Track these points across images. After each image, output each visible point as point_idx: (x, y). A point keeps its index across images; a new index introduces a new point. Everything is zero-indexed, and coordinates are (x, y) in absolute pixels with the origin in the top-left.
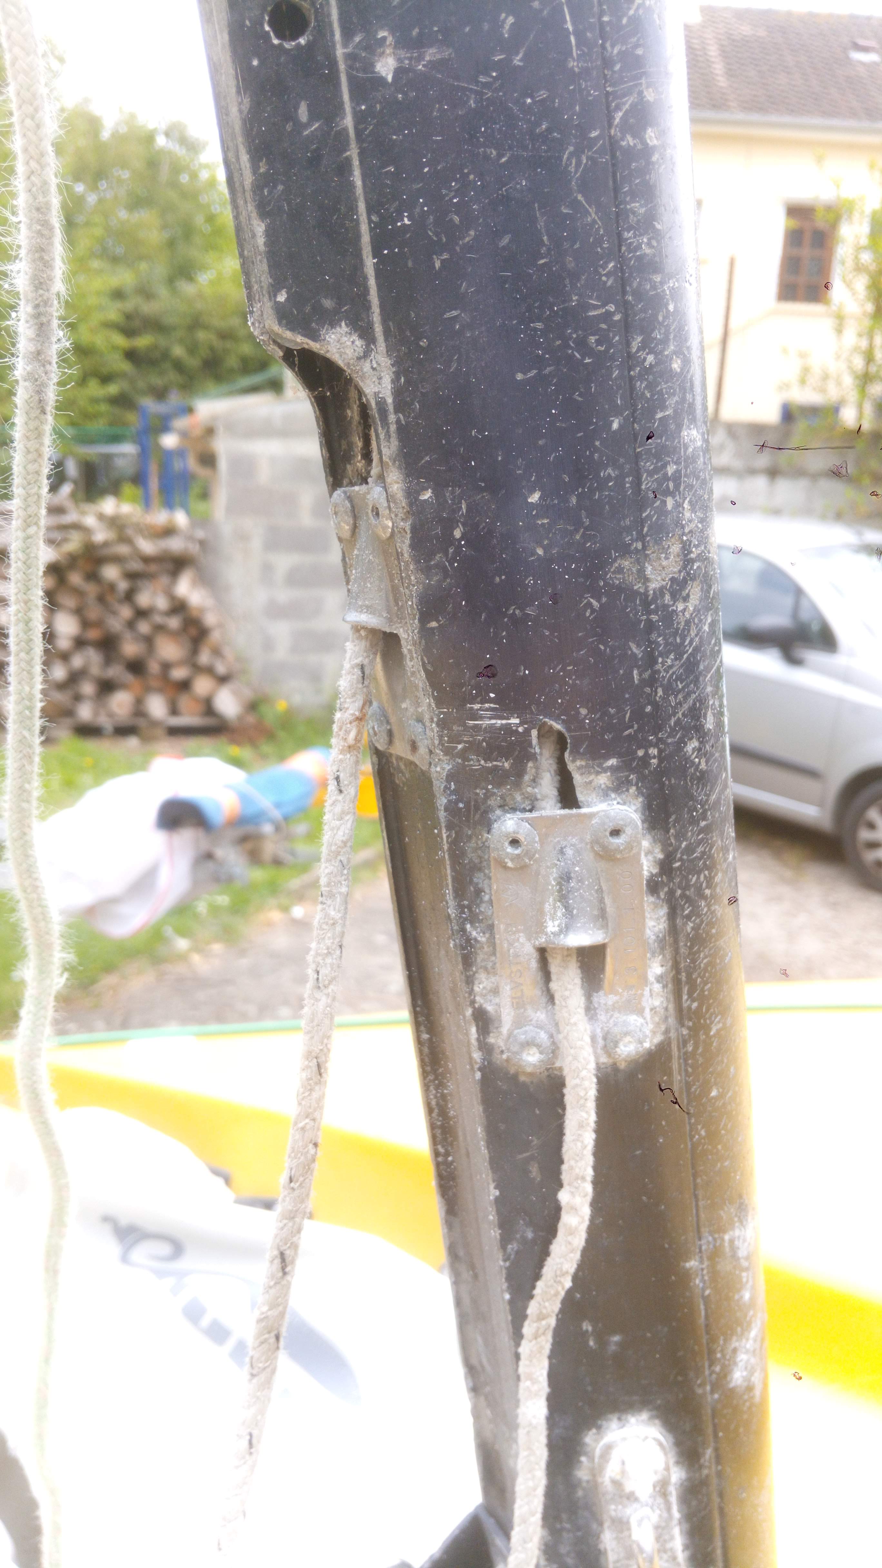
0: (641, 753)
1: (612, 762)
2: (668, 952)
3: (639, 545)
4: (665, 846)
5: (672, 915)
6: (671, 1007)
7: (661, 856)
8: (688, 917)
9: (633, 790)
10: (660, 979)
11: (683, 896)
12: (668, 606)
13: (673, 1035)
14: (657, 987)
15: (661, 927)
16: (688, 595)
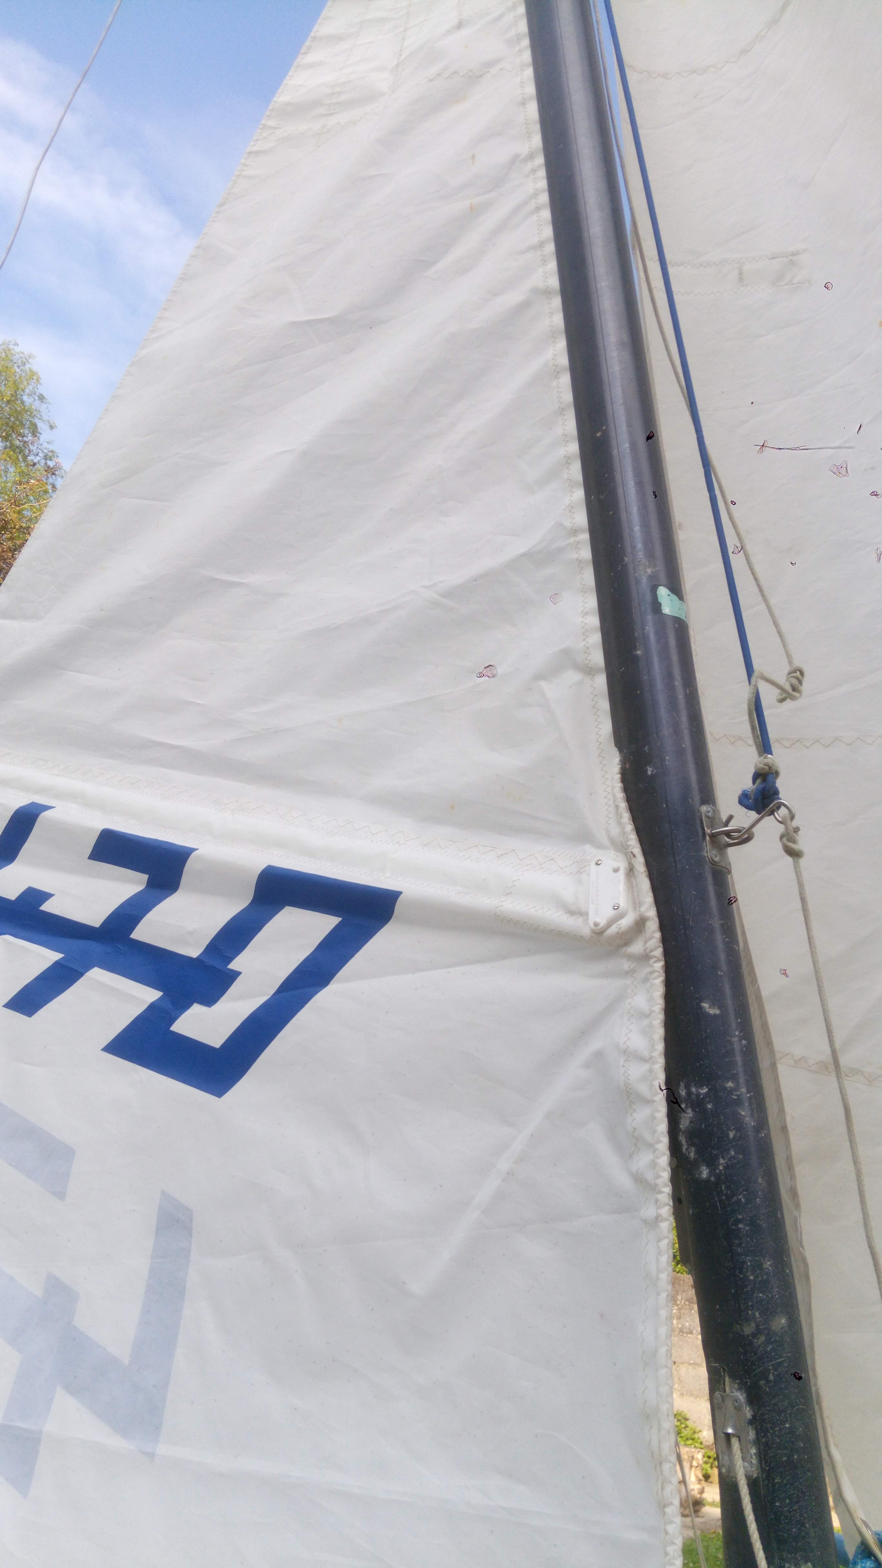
0: (746, 1381)
1: (738, 1381)
3: (741, 1322)
5: (757, 1434)
8: (763, 1437)
9: (743, 1391)
10: (755, 1454)
11: (761, 1429)
12: (751, 1340)
13: (760, 1475)
14: (754, 1457)
16: (759, 1338)
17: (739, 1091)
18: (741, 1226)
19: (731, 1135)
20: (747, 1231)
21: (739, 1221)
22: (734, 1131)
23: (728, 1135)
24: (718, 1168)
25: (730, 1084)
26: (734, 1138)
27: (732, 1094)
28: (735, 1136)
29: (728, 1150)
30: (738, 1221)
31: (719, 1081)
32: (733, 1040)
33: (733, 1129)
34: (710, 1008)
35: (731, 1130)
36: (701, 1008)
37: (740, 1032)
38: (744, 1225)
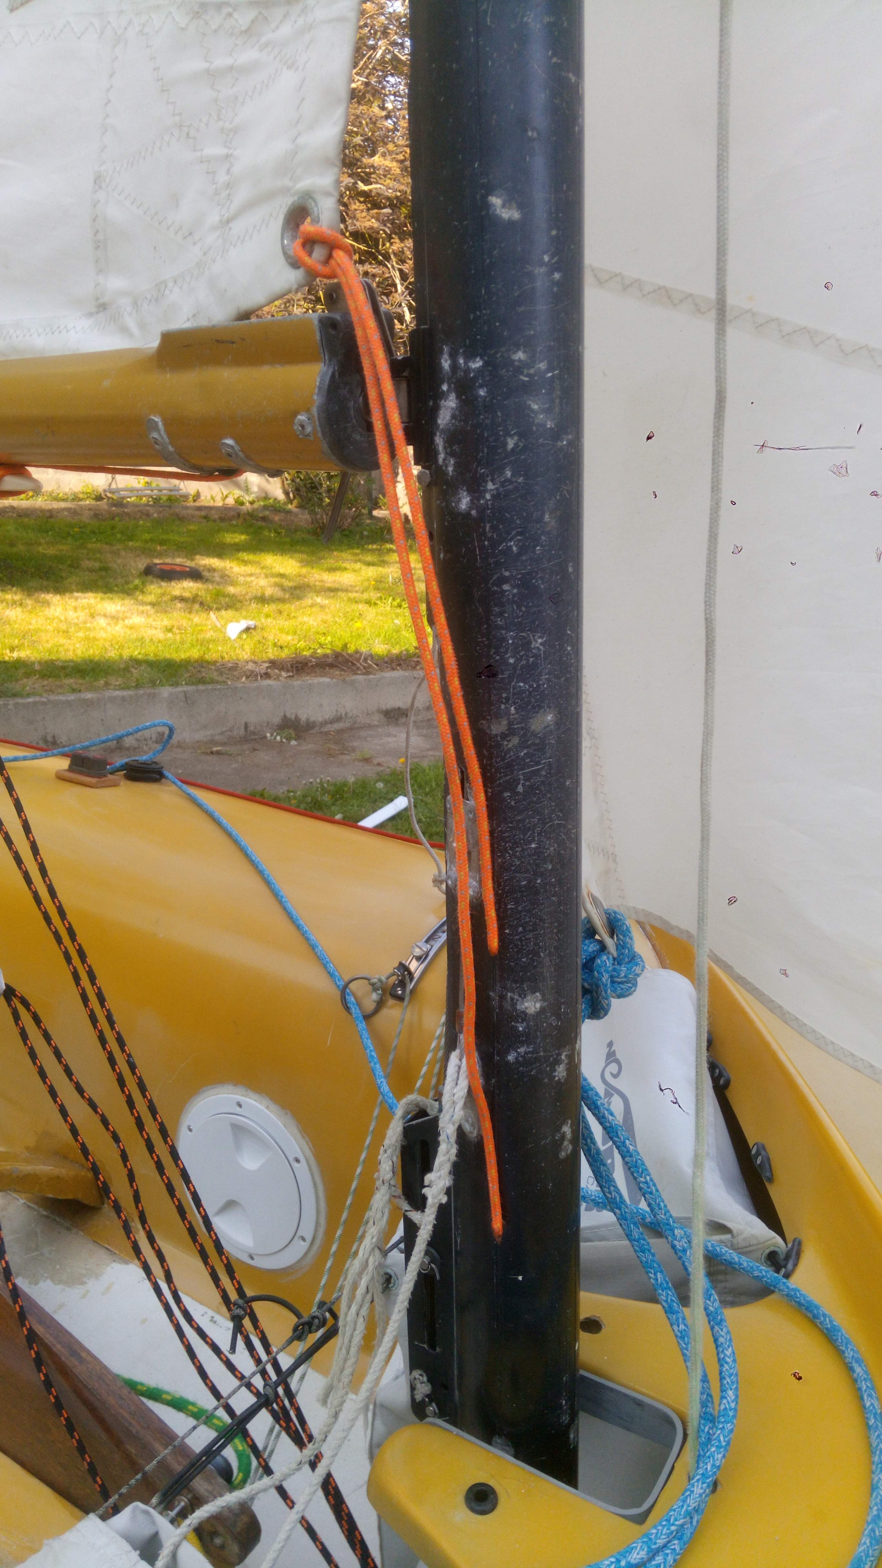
3: (489, 718)
11: (499, 847)
17: (533, 367)
18: (506, 587)
19: (511, 443)
20: (514, 595)
21: (505, 580)
22: (516, 438)
23: (506, 444)
24: (484, 497)
25: (520, 355)
26: (513, 450)
27: (522, 373)
28: (516, 445)
29: (501, 469)
30: (503, 580)
31: (503, 349)
32: (536, 271)
33: (515, 433)
34: (503, 206)
35: (512, 436)
36: (487, 206)
37: (552, 257)
38: (511, 585)
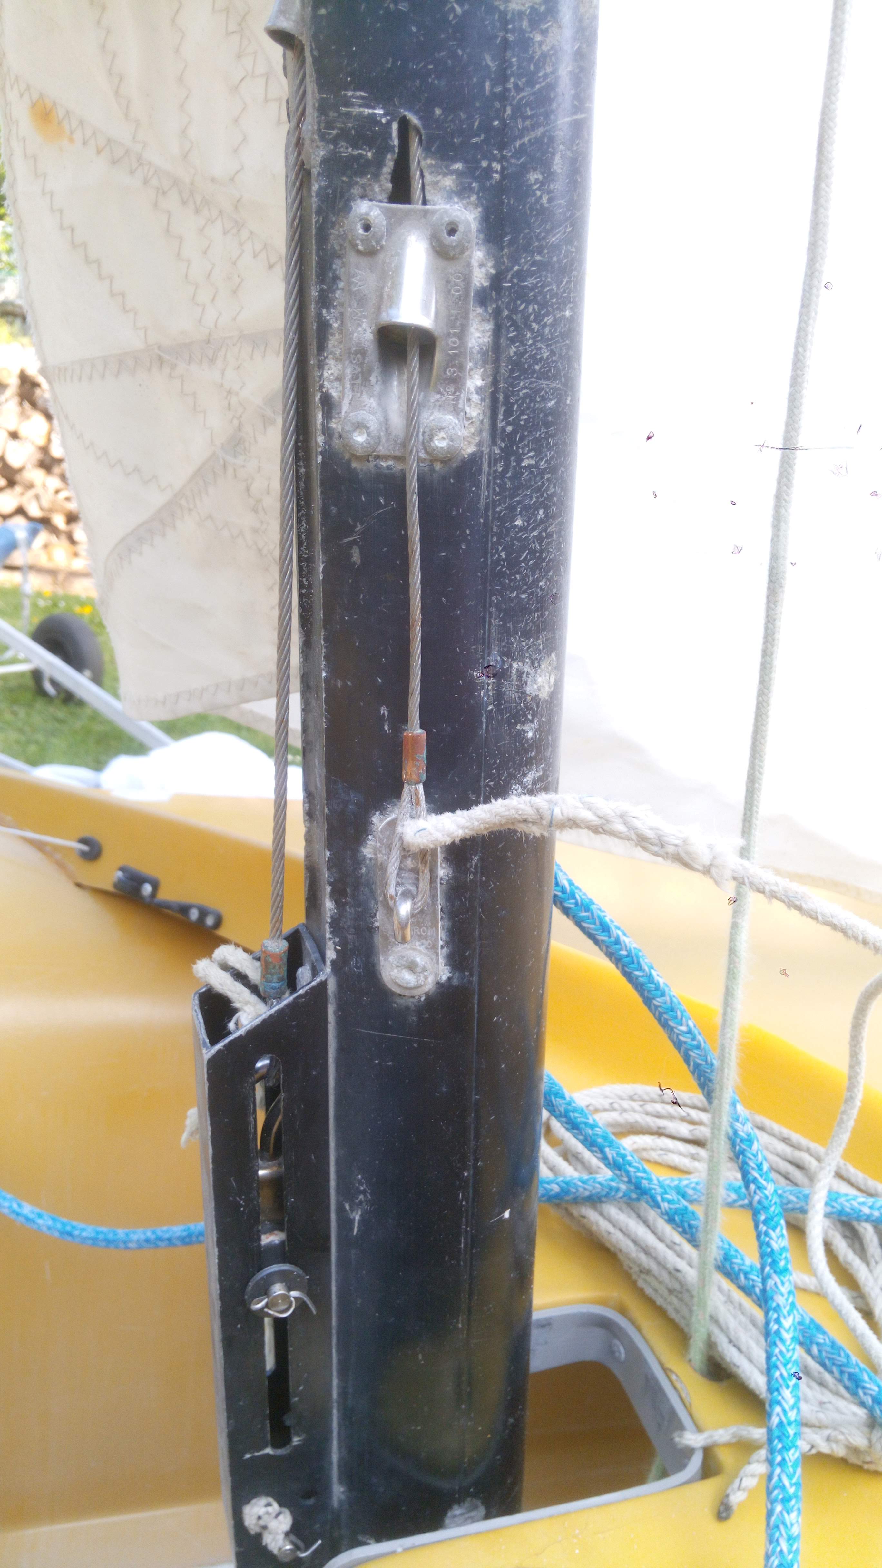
0: (484, 164)
1: (458, 166)
2: (489, 367)
4: (498, 264)
6: (487, 421)
7: (493, 271)
9: (474, 198)
10: (479, 390)
11: (509, 318)
12: (525, 32)
13: (485, 450)
15: (486, 340)
